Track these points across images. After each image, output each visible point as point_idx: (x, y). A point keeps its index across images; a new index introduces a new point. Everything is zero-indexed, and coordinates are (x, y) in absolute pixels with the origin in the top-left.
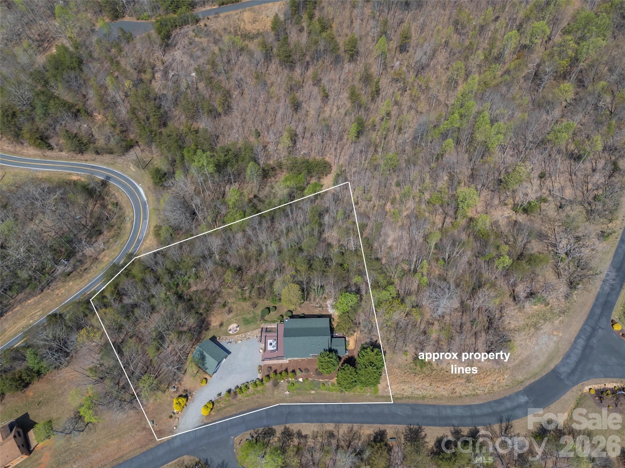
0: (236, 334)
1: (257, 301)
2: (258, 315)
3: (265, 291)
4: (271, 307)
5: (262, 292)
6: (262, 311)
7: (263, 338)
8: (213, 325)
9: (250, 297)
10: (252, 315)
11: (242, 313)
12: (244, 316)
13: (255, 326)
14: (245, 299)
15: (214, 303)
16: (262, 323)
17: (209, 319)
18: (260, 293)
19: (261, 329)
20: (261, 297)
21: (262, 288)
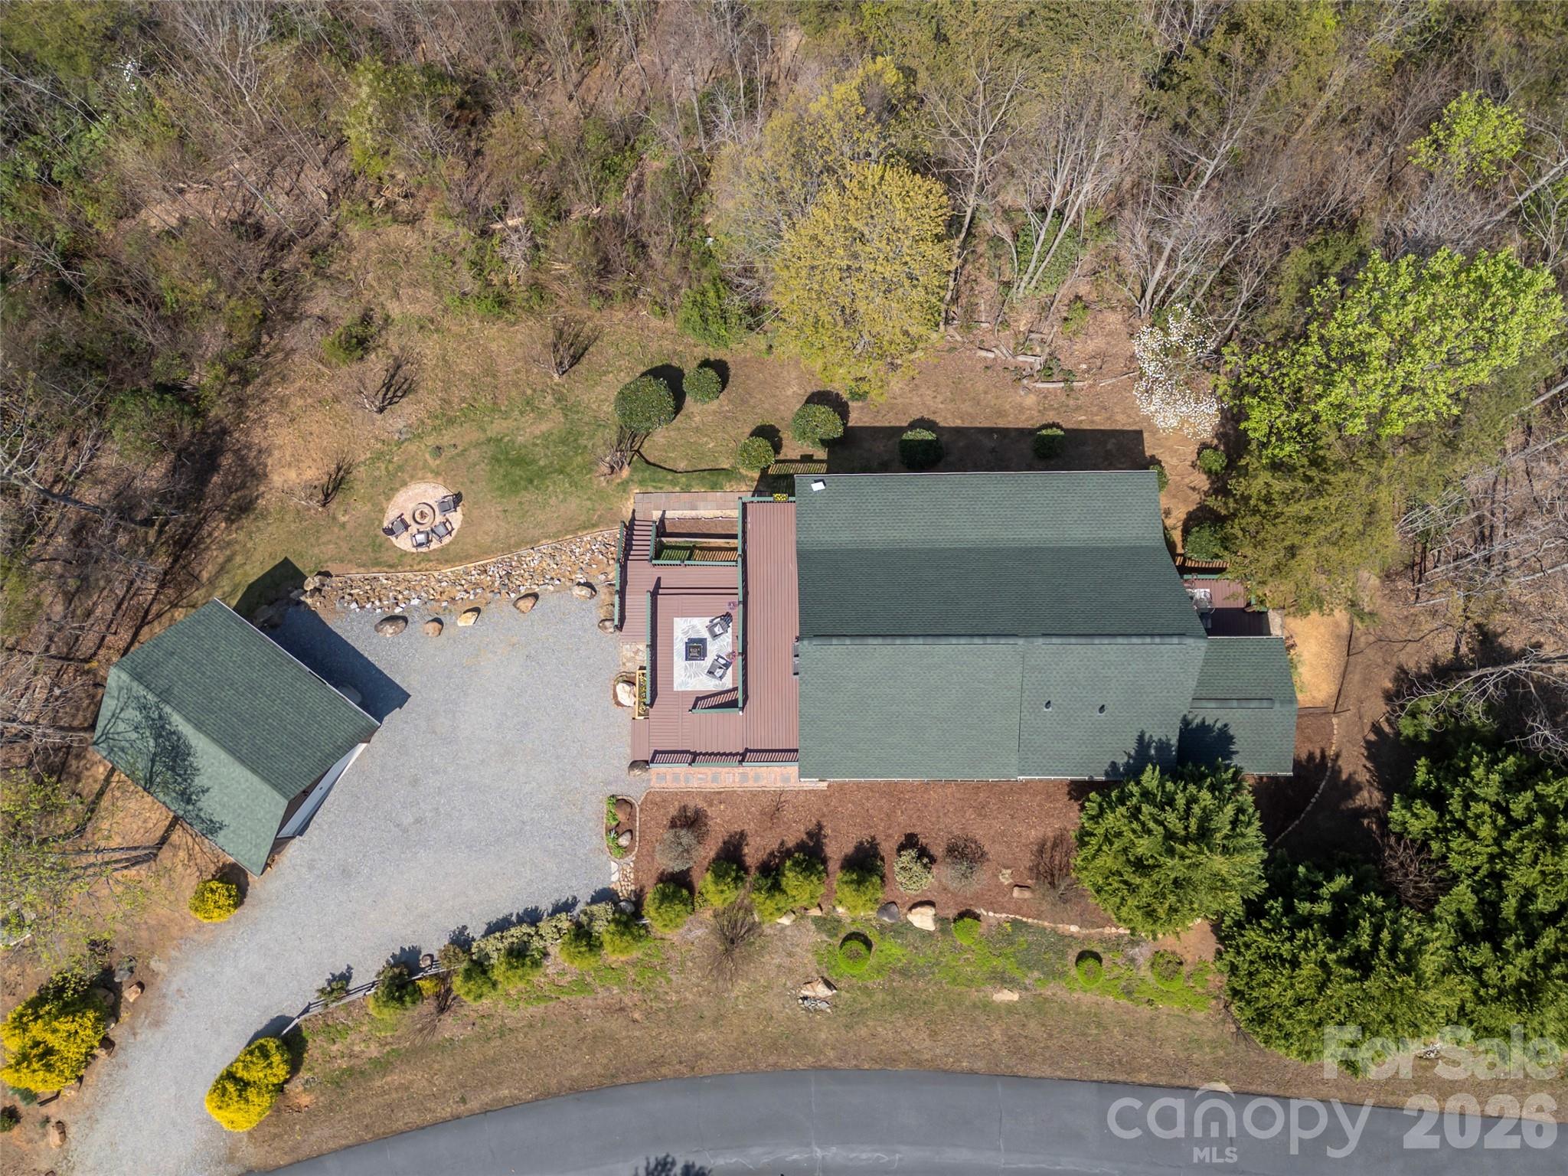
0: (446, 557)
1: (590, 316)
2: (599, 424)
3: (642, 248)
4: (690, 368)
5: (620, 254)
6: (625, 397)
7: (638, 603)
8: (277, 480)
9: (537, 288)
10: (553, 423)
11: (485, 401)
12: (497, 427)
13: (575, 505)
14: (503, 302)
15: (291, 318)
16: (624, 485)
17: (257, 436)
18: (605, 260)
19: (617, 532)
20: (615, 286)
21: (620, 222)
